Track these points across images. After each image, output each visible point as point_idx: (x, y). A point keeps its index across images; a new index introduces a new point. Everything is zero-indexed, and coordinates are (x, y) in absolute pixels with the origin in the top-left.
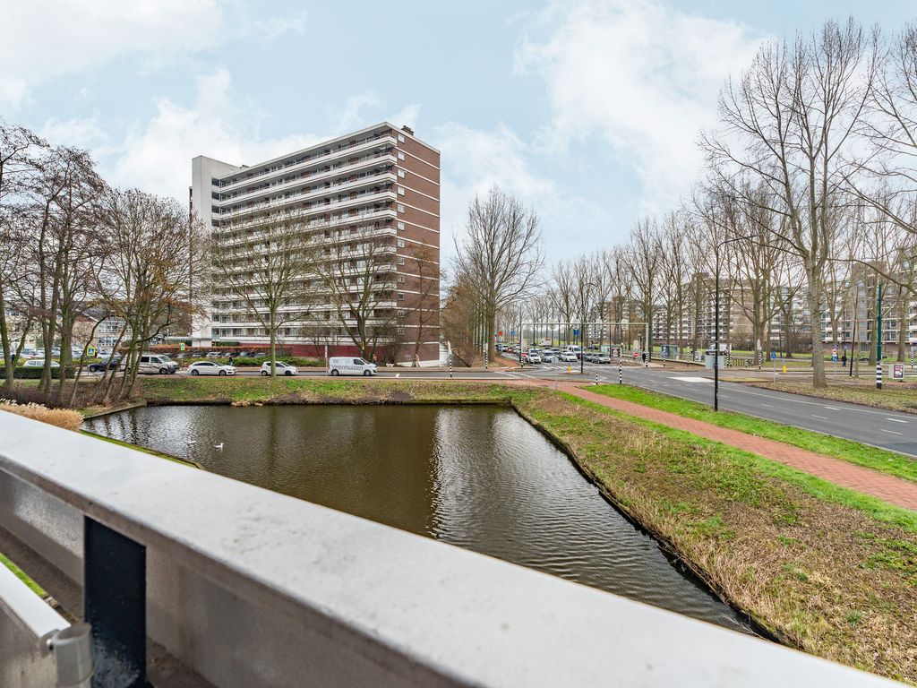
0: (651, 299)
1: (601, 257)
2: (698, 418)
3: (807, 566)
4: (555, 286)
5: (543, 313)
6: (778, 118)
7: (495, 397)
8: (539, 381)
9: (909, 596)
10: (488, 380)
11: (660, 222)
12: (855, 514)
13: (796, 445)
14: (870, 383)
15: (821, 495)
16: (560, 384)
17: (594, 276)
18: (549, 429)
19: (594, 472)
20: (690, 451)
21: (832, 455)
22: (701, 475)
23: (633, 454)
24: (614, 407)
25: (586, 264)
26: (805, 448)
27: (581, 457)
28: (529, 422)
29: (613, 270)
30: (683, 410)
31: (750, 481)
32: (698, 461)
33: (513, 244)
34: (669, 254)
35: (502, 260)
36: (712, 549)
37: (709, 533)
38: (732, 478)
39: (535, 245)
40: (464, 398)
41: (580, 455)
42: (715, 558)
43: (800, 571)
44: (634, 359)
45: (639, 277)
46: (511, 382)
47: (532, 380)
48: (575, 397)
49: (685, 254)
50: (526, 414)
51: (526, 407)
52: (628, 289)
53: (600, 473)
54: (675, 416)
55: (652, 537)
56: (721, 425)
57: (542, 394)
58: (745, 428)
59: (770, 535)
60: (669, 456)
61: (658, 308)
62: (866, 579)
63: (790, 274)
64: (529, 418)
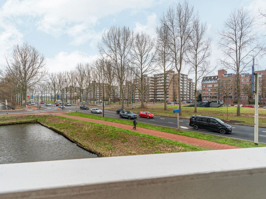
0: (82, 87)
1: (66, 73)
2: (100, 119)
3: (130, 150)
4: (50, 81)
5: (45, 90)
6: (115, 45)
7: (30, 120)
8: (48, 113)
9: (148, 151)
10: (26, 114)
11: (84, 66)
12: (136, 136)
13: (122, 123)
14: (131, 108)
15: (130, 134)
16: (56, 113)
17: (64, 79)
18: (56, 128)
19: (74, 139)
20: (100, 128)
21: (129, 124)
22: (104, 134)
23: (85, 132)
24: (76, 119)
25: (61, 75)
26: (124, 124)
27: (69, 136)
28: (47, 127)
29: (70, 77)
30: (95, 118)
31: (116, 133)
32: (103, 131)
33: (35, 65)
34: (87, 74)
35: (29, 70)
36: (111, 152)
37: (109, 149)
38: (111, 134)
39: (44, 66)
40: (15, 122)
41: (68, 135)
42: (112, 154)
43: (130, 152)
44: (78, 104)
45: (78, 80)
46: (37, 114)
47: (45, 113)
48: (62, 117)
49: (91, 75)
50: (45, 124)
51: (44, 122)
52: (75, 84)
53: (76, 139)
54: (94, 120)
55: (95, 154)
56: (106, 121)
57: (50, 117)
58: (111, 121)
59: (122, 145)
60: (95, 131)
61: (84, 90)
62: (141, 149)
63: (115, 83)
64: (47, 126)
